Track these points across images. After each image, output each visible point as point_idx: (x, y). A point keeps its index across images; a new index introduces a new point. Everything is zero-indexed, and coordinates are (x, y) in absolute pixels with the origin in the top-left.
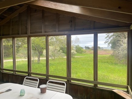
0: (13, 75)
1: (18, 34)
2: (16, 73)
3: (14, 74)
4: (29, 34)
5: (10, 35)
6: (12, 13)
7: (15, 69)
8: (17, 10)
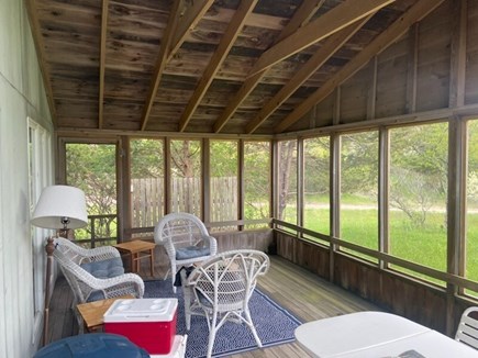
0: (377, 270)
1: (405, 111)
2: (389, 265)
3: (382, 267)
4: (461, 107)
5: (370, 119)
6: (381, 32)
7: (386, 250)
8: (402, 13)
